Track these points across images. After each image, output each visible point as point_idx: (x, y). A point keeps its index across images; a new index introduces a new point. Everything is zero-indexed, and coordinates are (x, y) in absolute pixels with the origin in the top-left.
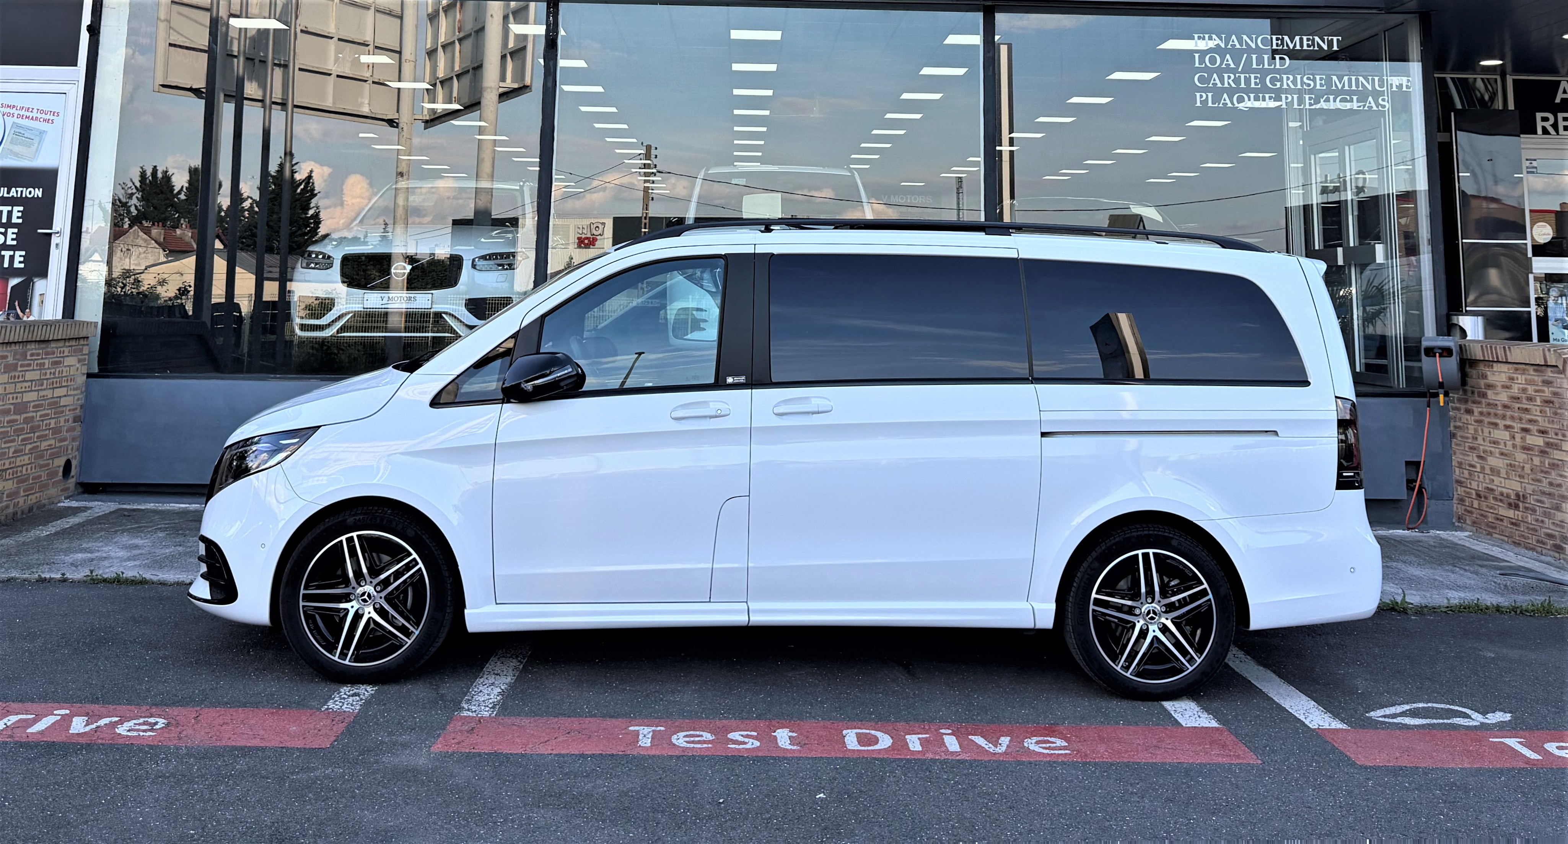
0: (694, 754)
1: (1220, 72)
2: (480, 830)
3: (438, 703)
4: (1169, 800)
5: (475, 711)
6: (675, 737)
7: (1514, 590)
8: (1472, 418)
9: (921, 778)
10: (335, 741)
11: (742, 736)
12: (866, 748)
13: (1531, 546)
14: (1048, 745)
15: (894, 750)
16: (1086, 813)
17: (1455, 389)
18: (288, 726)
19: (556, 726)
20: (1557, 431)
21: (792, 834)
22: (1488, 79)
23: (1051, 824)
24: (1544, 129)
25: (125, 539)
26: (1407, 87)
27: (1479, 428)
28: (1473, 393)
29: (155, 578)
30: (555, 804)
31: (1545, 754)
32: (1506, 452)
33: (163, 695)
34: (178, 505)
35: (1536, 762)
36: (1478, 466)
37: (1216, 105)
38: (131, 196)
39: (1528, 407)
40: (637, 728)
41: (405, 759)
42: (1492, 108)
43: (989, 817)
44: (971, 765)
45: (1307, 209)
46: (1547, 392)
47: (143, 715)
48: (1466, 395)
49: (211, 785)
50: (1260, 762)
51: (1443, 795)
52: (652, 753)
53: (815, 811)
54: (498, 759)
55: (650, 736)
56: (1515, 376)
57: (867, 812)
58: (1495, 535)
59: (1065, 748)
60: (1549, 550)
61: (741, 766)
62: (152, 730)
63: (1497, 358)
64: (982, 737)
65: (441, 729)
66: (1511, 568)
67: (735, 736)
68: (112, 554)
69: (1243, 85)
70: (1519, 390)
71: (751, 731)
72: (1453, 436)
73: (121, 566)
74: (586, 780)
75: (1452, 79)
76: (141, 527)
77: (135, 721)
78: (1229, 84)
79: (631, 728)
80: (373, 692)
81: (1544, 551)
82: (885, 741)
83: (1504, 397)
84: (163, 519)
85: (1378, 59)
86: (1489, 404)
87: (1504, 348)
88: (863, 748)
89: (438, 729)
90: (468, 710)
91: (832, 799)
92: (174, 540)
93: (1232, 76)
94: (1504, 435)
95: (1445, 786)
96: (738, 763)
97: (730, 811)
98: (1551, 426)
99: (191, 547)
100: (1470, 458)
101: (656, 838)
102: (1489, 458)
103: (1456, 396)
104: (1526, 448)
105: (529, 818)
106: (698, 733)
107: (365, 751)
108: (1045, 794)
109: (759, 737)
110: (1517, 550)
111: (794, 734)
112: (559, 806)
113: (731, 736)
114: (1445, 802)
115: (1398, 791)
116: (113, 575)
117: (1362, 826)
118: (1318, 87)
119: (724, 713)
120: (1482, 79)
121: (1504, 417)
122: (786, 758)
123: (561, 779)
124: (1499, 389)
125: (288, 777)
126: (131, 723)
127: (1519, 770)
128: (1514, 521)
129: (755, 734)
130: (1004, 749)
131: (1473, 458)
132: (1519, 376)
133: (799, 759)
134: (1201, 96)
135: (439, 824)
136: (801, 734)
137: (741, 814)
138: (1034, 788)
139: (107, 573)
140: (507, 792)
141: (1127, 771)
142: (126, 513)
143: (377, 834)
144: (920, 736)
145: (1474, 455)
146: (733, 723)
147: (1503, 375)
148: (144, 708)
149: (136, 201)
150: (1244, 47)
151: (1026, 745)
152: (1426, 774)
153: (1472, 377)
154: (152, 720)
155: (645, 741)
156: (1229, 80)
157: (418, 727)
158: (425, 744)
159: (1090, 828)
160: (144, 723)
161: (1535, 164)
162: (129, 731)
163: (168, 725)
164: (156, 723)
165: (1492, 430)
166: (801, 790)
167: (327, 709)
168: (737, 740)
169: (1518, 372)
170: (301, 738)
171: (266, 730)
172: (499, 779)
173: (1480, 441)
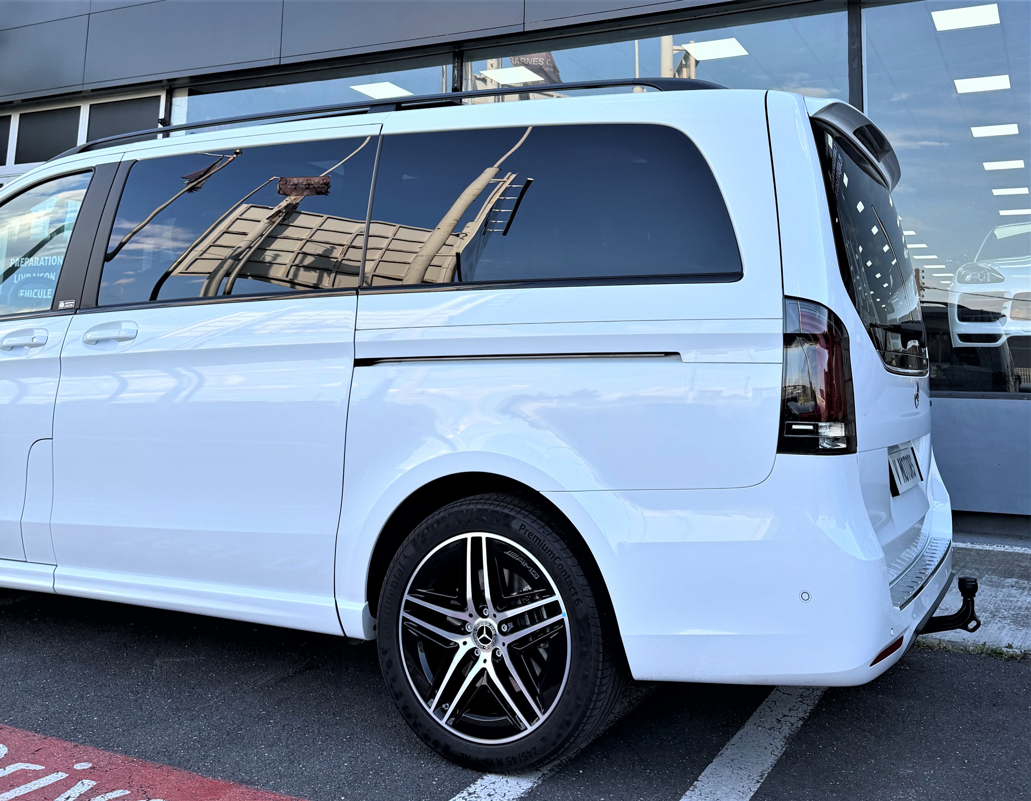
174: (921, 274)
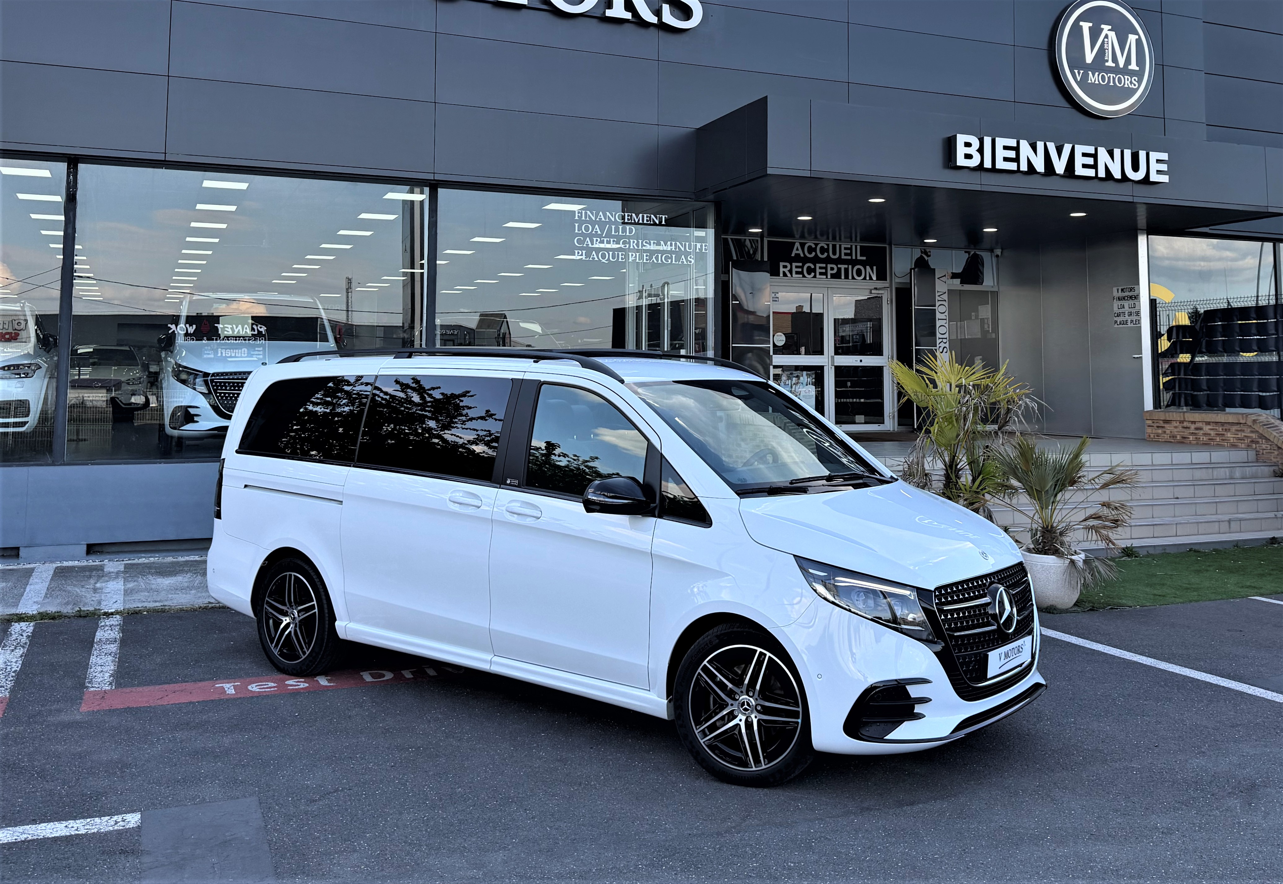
1: (591, 236)
2: (144, 746)
5: (99, 688)
6: (251, 687)
11: (294, 682)
15: (397, 679)
19: (163, 690)
22: (753, 240)
24: (784, 272)
26: (706, 250)
30: (187, 728)
37: (588, 259)
40: (222, 685)
42: (755, 257)
45: (639, 308)
52: (236, 696)
54: (134, 711)
55: (232, 688)
65: (80, 700)
67: (289, 682)
69: (605, 246)
71: (299, 679)
74: (201, 714)
75: (732, 239)
78: (596, 244)
79: (217, 686)
82: (389, 675)
85: (688, 226)
88: (376, 680)
89: (77, 700)
90: (93, 687)
93: (599, 240)
97: (304, 719)
101: (263, 736)
105: (174, 736)
106: (264, 683)
107: (32, 716)
109: (306, 681)
111: (329, 678)
112: (190, 729)
113: (287, 683)
118: (652, 248)
120: (750, 240)
122: (328, 690)
129: (302, 680)
133: (337, 689)
134: (578, 253)
135: (113, 746)
136: (334, 678)
144: (412, 670)
146: (285, 676)
150: (607, 220)
155: (230, 691)
157: (62, 700)
158: (73, 709)
161: (777, 295)
168: (292, 685)
172: (140, 720)
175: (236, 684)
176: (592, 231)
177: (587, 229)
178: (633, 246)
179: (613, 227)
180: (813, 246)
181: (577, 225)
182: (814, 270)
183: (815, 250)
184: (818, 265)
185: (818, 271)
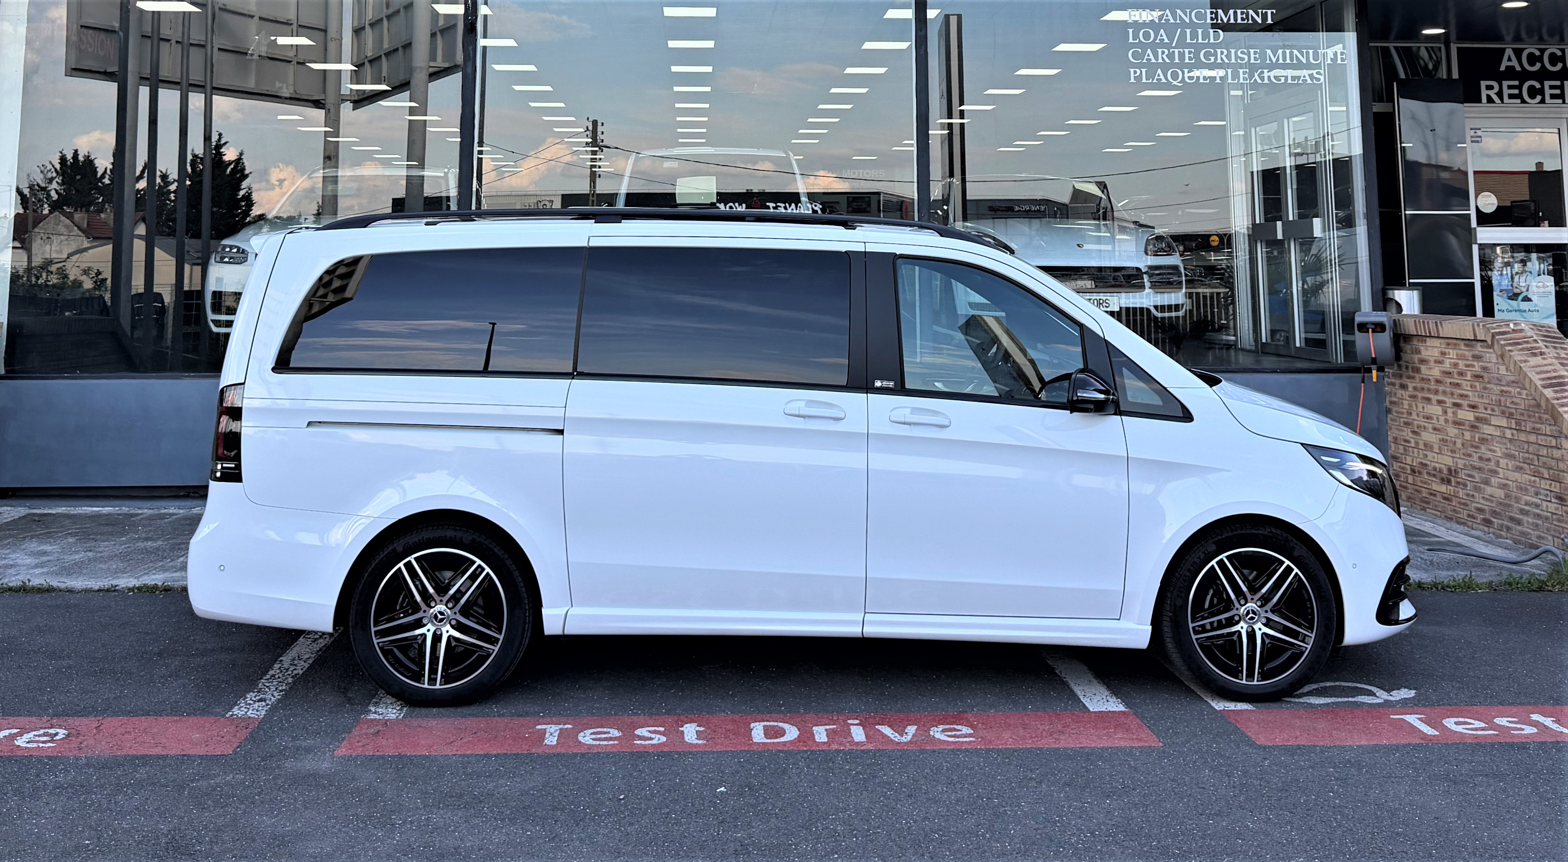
0: (600, 750)
1: (1154, 47)
2: (378, 832)
3: (345, 706)
4: (1066, 784)
5: (382, 714)
6: (582, 734)
7: (1439, 566)
8: (1407, 393)
9: (824, 769)
10: (238, 748)
11: (649, 731)
12: (772, 741)
13: (1463, 520)
14: (954, 733)
15: (800, 742)
16: (982, 800)
17: (1390, 365)
18: (191, 734)
19: (463, 727)
20: (1486, 405)
21: (689, 828)
22: (1432, 47)
23: (948, 811)
24: (1489, 97)
25: (34, 546)
26: (1342, 60)
27: (1414, 403)
28: (1407, 368)
29: (62, 586)
30: (455, 805)
31: (1442, 730)
32: (1439, 426)
33: (65, 704)
34: (90, 508)
35: (1432, 738)
36: (1412, 441)
37: (1150, 81)
38: (51, 180)
39: (1459, 382)
40: (544, 727)
41: (308, 764)
42: (1436, 77)
43: (886, 806)
44: (875, 755)
46: (1477, 366)
47: (44, 726)
48: (1401, 370)
49: (110, 795)
50: (1161, 744)
51: (1336, 772)
52: (558, 750)
53: (715, 805)
54: (402, 763)
55: (556, 734)
56: (1447, 350)
57: (766, 805)
58: (1428, 510)
59: (970, 735)
60: (1479, 524)
61: (645, 761)
62: (52, 741)
63: (1430, 332)
64: (889, 726)
65: (347, 732)
66: (1439, 543)
67: (642, 732)
68: (19, 561)
69: (1177, 61)
70: (1450, 365)
71: (658, 727)
72: (1389, 411)
73: (27, 574)
74: (488, 780)
75: (1396, 48)
76: (50, 533)
77: (35, 733)
78: (1163, 59)
79: (539, 727)
80: (279, 697)
81: (1475, 526)
82: (792, 733)
83: (1436, 372)
84: (75, 523)
85: (1314, 29)
86: (1423, 379)
87: (1436, 322)
88: (769, 741)
89: (344, 732)
90: (375, 713)
91: (732, 792)
92: (85, 545)
93: (1166, 51)
94: (1436, 410)
95: (1340, 764)
96: (643, 759)
97: (629, 807)
98: (1480, 400)
99: (101, 552)
100: (1405, 434)
101: (554, 835)
102: (1423, 433)
103: (1391, 371)
104: (1458, 423)
105: (428, 819)
106: (605, 730)
107: (268, 757)
108: (944, 782)
109: (666, 732)
110: (1448, 525)
111: (702, 729)
112: (459, 806)
113: (638, 732)
114: (1337, 779)
115: (1292, 770)
116: (20, 583)
117: (1252, 804)
118: (1252, 61)
119: (634, 709)
120: (1426, 48)
121: (1436, 392)
122: (690, 753)
123: (464, 780)
124: (1432, 364)
125: (188, 785)
126: (31, 735)
127: (1414, 746)
128: (1446, 495)
129: (662, 729)
130: (909, 738)
131: (1407, 433)
132: (1451, 351)
133: (704, 753)
134: (1135, 72)
135: (337, 827)
136: (709, 728)
137: (641, 809)
138: (935, 776)
139: (13, 581)
140: (408, 793)
141: (1029, 757)
142: (36, 518)
143: (274, 839)
144: (828, 727)
145: (1409, 430)
146: (642, 719)
147: (1436, 350)
148: (45, 718)
149: (57, 185)
150: (1178, 21)
151: (932, 733)
152: (1322, 752)
153: (1406, 353)
154: (52, 731)
155: (551, 740)
156: (1162, 56)
157: (324, 731)
158: (329, 748)
159: (985, 815)
160: (44, 735)
161: (1479, 133)
162: (28, 742)
163: (68, 736)
164: (56, 734)
165: (1425, 405)
166: (702, 784)
167: (232, 715)
168: (644, 737)
169: (1450, 347)
170: (204, 745)
171: (168, 738)
172: (401, 782)
173: (1414, 416)
174: (600, 129)
175: (566, 726)
176: (1155, 39)
177: (1147, 36)
178: (1222, 59)
179: (1188, 31)
180: (1538, 53)
181: (1131, 31)
182: (1541, 92)
183: (1540, 59)
184: (1547, 84)
185: (1548, 92)
